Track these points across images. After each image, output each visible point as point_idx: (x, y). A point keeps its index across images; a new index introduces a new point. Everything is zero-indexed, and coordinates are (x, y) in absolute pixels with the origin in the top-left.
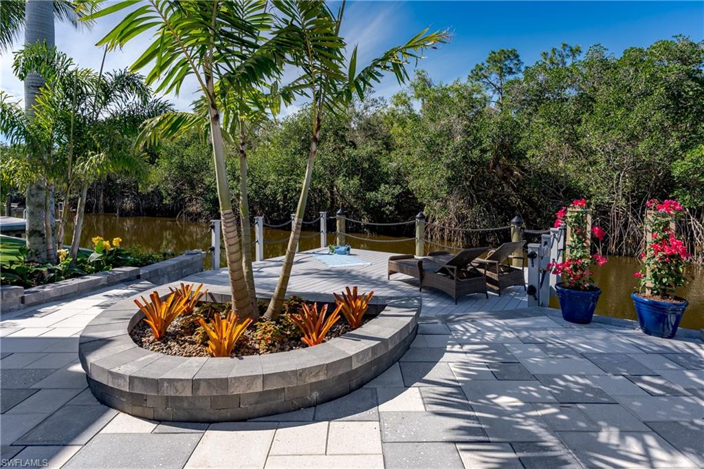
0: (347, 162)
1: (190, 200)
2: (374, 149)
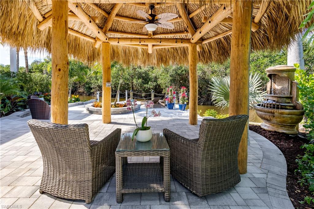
0: (137, 74)
1: (79, 87)
2: (147, 69)
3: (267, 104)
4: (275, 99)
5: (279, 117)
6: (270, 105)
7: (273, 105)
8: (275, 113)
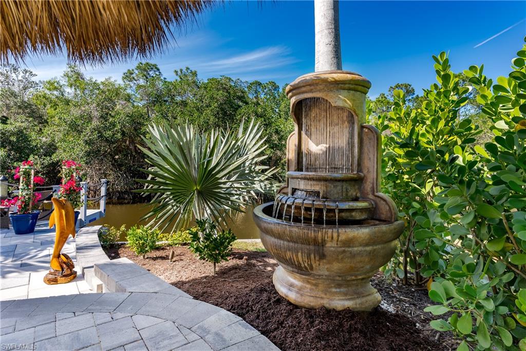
2: (24, 125)
3: (296, 207)
4: (317, 187)
5: (340, 257)
6: (308, 209)
7: (317, 210)
8: (328, 245)
